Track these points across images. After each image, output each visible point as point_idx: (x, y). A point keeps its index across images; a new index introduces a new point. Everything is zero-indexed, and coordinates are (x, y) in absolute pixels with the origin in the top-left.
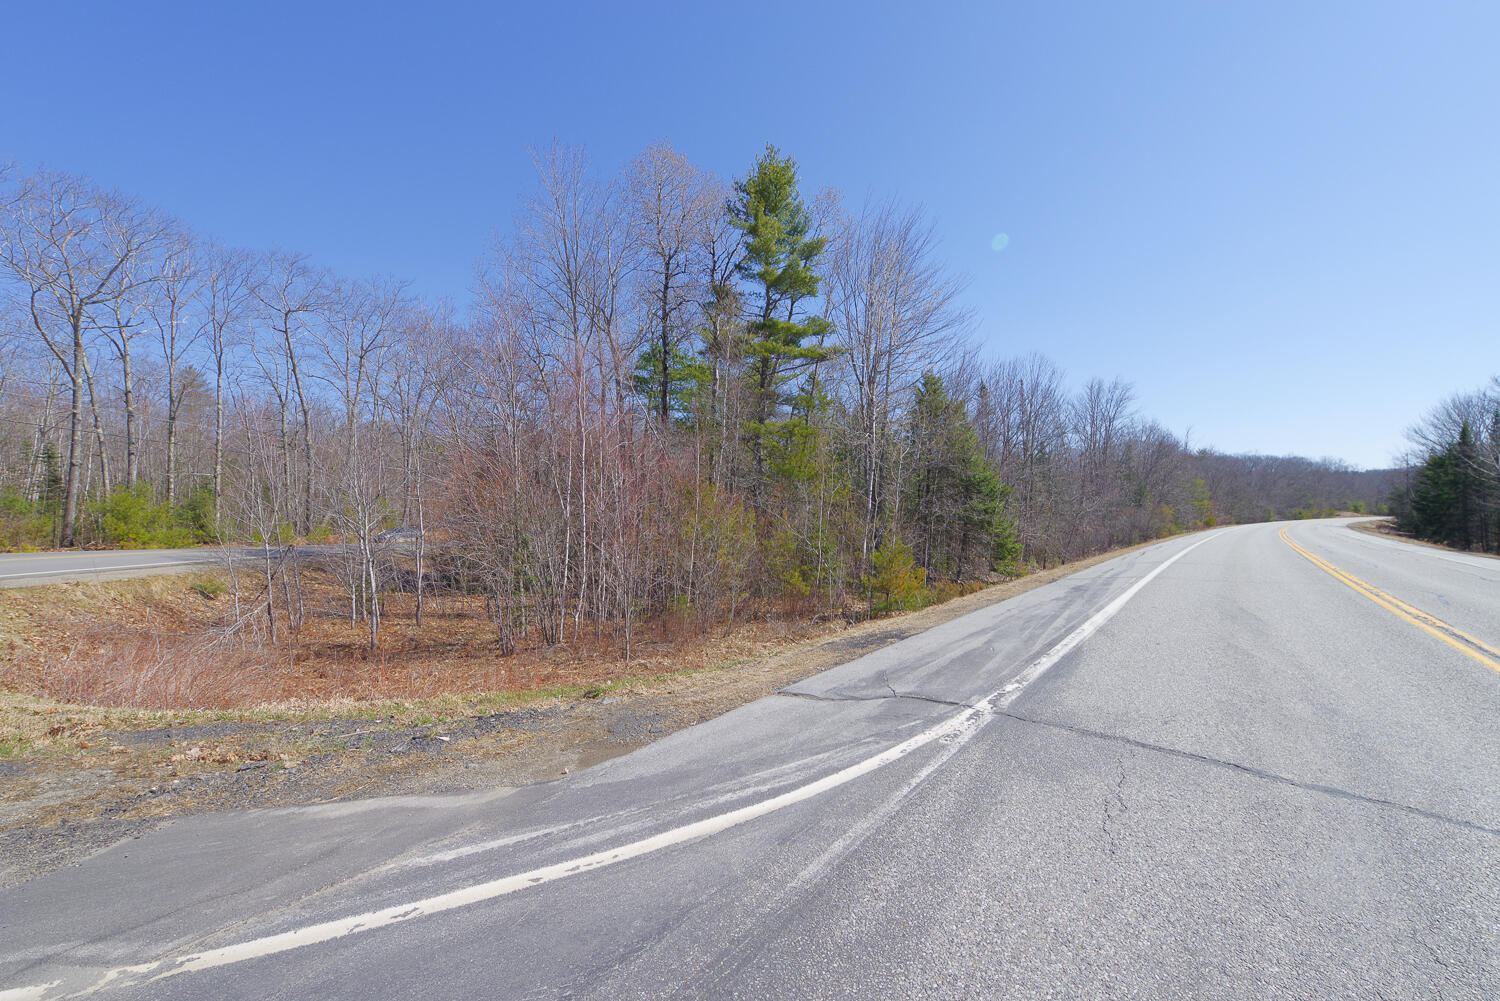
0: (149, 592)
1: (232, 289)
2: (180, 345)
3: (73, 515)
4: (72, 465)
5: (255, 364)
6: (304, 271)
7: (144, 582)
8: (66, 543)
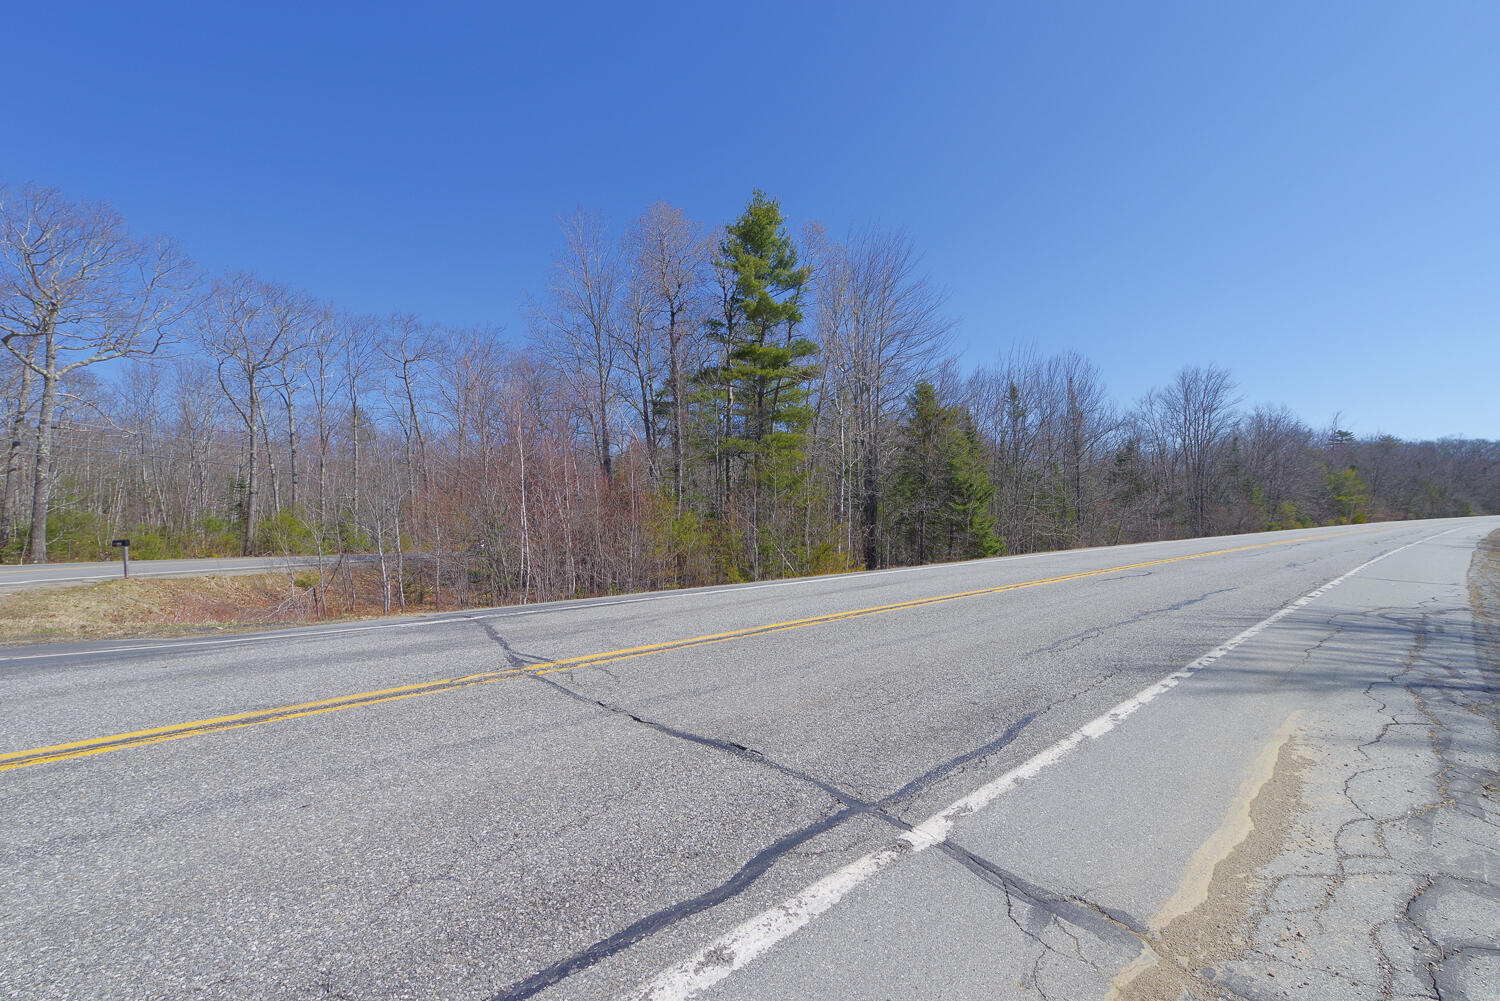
0: (264, 584)
1: (360, 348)
2: (328, 395)
3: (251, 531)
4: (251, 493)
5: (388, 406)
6: (417, 327)
7: (261, 577)
8: (247, 553)
